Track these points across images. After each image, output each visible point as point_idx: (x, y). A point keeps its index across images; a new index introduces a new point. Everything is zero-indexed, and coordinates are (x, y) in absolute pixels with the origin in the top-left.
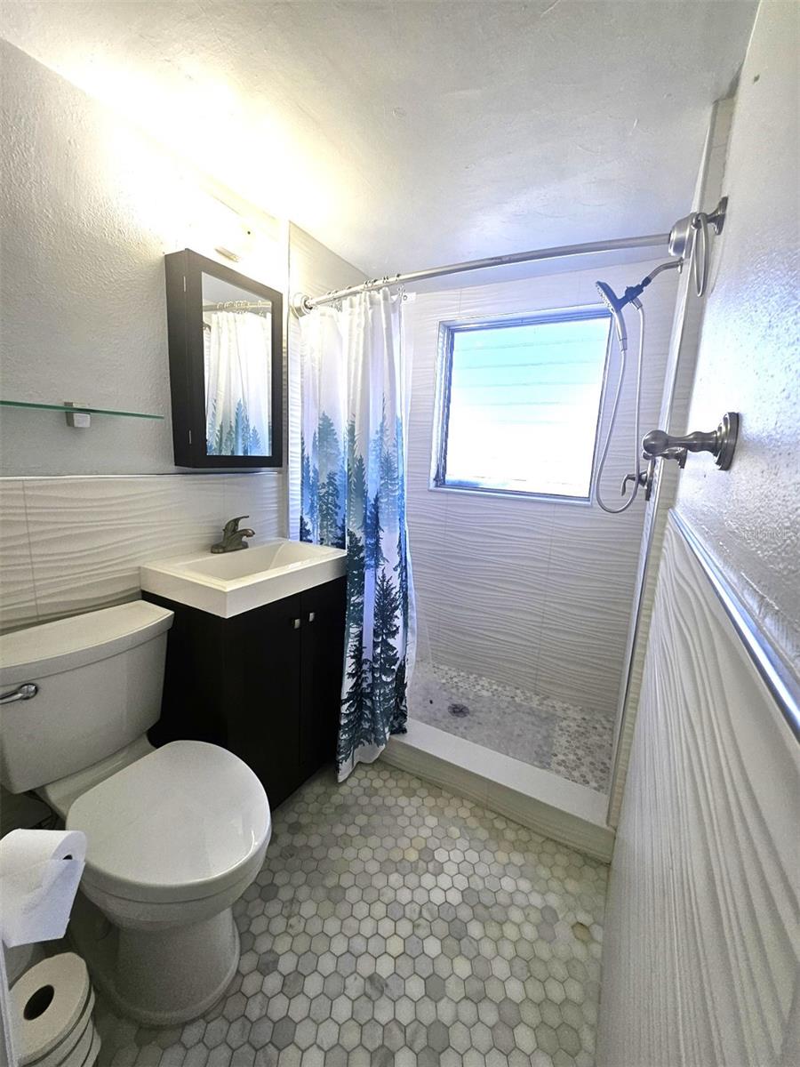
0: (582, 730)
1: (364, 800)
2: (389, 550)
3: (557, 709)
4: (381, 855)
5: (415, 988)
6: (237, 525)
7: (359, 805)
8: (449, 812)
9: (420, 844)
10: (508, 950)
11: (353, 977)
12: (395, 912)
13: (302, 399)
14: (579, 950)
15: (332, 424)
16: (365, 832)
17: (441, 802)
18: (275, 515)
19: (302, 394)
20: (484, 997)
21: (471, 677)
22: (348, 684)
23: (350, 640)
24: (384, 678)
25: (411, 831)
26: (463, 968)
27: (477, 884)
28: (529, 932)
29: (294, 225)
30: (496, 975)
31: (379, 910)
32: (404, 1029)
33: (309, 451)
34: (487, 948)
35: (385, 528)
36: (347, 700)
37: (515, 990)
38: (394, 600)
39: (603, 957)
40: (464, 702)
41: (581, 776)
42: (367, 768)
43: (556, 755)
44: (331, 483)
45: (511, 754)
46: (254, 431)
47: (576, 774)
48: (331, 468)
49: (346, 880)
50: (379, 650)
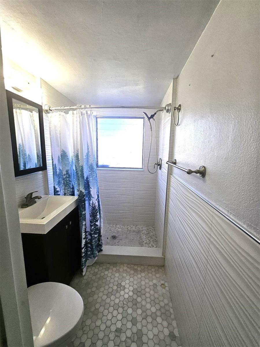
0: (148, 232)
1: (94, 278)
2: (94, 194)
3: (140, 228)
4: (106, 292)
5: (129, 325)
6: (32, 195)
7: (93, 280)
8: (121, 270)
9: (116, 283)
10: (148, 300)
11: (111, 334)
12: (116, 307)
13: (51, 143)
14: (164, 291)
15: (66, 153)
16: (98, 288)
17: (118, 268)
18: (43, 187)
19: (51, 142)
20: (147, 316)
21: (114, 226)
22: (83, 242)
23: (83, 227)
24: (95, 236)
25: (112, 281)
26: (139, 311)
27: (135, 287)
28: (152, 292)
29: (43, 80)
30: (148, 308)
31: (111, 309)
32: (130, 338)
33: (56, 162)
34: (144, 303)
35: (92, 188)
36: (84, 247)
37: (153, 310)
38: (97, 210)
39: (169, 290)
40: (114, 234)
41: (151, 245)
42: (91, 267)
43: (144, 242)
44: (67, 174)
45: (133, 246)
46: (29, 155)
47: (150, 245)
48: (67, 168)
49: (97, 306)
50: (93, 227)
